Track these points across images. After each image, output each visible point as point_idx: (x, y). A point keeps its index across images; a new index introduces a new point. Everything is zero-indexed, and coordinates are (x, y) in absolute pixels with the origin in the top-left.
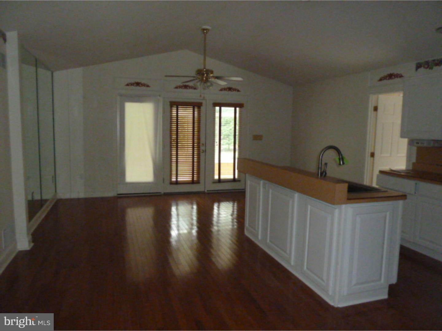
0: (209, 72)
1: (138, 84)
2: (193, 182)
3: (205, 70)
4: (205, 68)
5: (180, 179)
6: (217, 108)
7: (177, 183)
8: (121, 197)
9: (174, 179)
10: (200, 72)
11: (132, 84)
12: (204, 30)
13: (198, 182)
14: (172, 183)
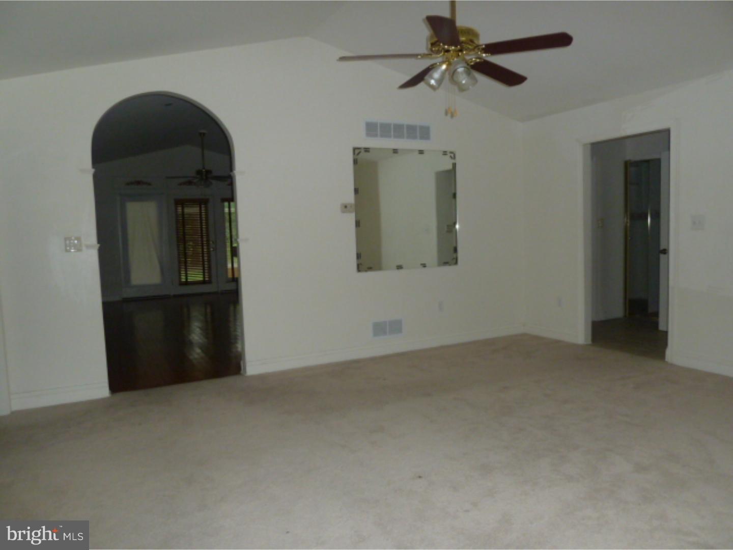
0: (209, 172)
1: (138, 183)
2: (203, 282)
3: (204, 170)
4: (204, 169)
5: (190, 279)
6: (226, 204)
7: (187, 283)
8: (127, 301)
9: (183, 280)
10: (199, 172)
11: (132, 183)
12: (200, 134)
13: (210, 282)
14: (182, 284)
